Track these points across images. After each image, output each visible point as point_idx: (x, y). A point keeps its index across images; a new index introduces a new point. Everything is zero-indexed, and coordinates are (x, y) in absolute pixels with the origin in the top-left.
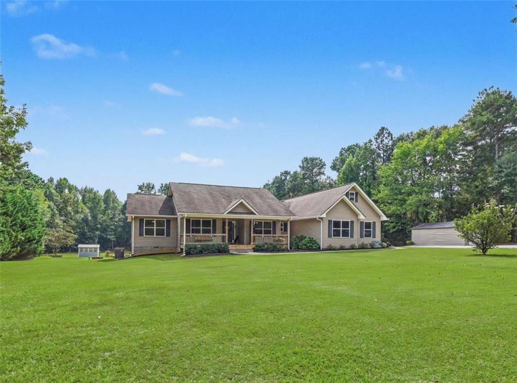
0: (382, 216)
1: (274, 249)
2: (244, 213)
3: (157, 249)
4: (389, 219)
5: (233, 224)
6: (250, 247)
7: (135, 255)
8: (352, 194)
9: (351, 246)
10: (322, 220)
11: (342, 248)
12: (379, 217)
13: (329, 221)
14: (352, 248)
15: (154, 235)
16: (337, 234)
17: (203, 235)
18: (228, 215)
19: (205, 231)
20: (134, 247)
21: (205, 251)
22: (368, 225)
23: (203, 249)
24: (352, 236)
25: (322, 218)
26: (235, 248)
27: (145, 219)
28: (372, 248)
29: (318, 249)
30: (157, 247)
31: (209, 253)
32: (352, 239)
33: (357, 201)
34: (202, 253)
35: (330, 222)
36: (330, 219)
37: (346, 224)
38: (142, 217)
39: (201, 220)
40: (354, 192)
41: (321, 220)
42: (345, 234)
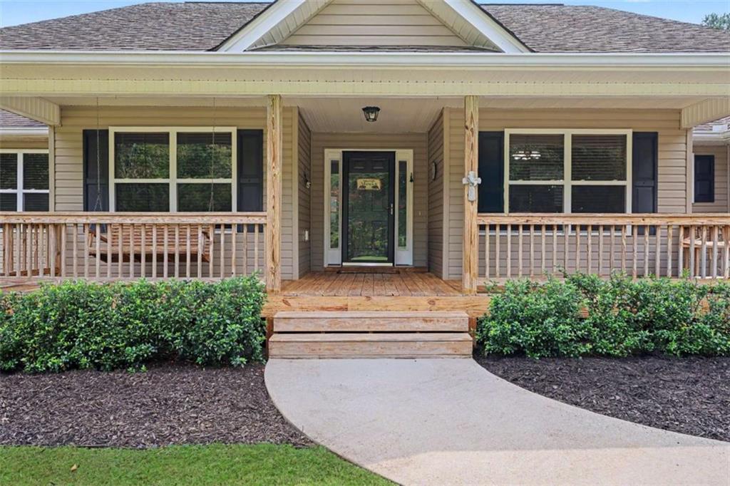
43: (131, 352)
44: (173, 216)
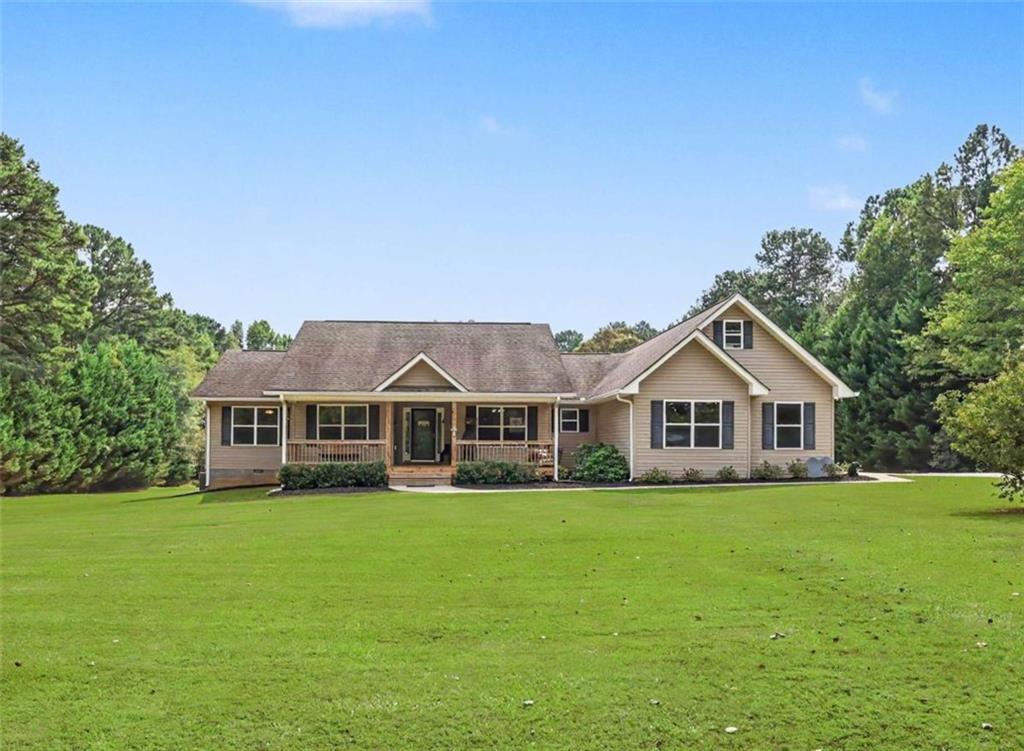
0: (836, 385)
1: (508, 478)
2: (427, 389)
3: (259, 474)
4: (857, 394)
5: (440, 414)
6: (448, 472)
7: (211, 488)
8: (736, 327)
9: (720, 473)
10: (632, 400)
11: (692, 479)
12: (829, 388)
13: (653, 403)
14: (727, 477)
15: (253, 443)
16: (679, 437)
17: (348, 442)
18: (386, 394)
19: (352, 434)
20: (211, 470)
21: (325, 481)
22: (789, 413)
23: (319, 476)
24: (729, 445)
25: (631, 397)
26: (405, 475)
27: (233, 407)
28: (796, 478)
29: (624, 479)
30: (262, 471)
31: (332, 486)
32: (728, 453)
33: (749, 346)
34: (316, 486)
35: (656, 405)
36: (656, 398)
37: (707, 411)
38: (228, 402)
39: (343, 406)
40: (742, 322)
41: (630, 402)
42: (707, 438)
43: (350, 482)
44: (343, 441)
